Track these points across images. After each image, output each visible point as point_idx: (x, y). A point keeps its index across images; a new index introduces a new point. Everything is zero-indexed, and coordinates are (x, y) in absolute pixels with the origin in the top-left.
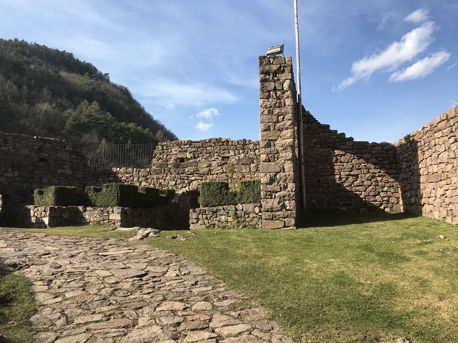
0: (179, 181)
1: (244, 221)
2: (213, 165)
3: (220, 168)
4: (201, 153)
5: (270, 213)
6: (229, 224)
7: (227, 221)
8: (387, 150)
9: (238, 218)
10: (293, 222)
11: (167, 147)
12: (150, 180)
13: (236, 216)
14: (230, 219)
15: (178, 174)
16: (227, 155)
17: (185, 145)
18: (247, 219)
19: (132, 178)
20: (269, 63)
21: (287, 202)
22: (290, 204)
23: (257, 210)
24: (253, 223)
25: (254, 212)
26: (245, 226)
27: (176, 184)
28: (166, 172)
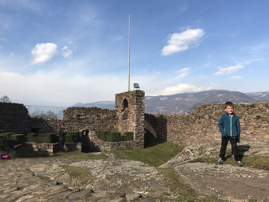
0: (79, 126)
1: (129, 147)
2: (95, 120)
3: (98, 121)
4: (88, 113)
5: (137, 144)
6: (124, 148)
7: (123, 147)
8: (153, 117)
9: (127, 146)
10: (143, 147)
11: (72, 109)
12: (65, 125)
13: (127, 145)
14: (124, 147)
15: (79, 123)
16: (99, 115)
17: (81, 109)
18: (130, 146)
19: (56, 124)
20: (138, 93)
21: (142, 140)
22: (143, 141)
23: (133, 143)
24: (132, 148)
25: (132, 144)
26: (129, 149)
27: (78, 127)
28: (73, 122)
